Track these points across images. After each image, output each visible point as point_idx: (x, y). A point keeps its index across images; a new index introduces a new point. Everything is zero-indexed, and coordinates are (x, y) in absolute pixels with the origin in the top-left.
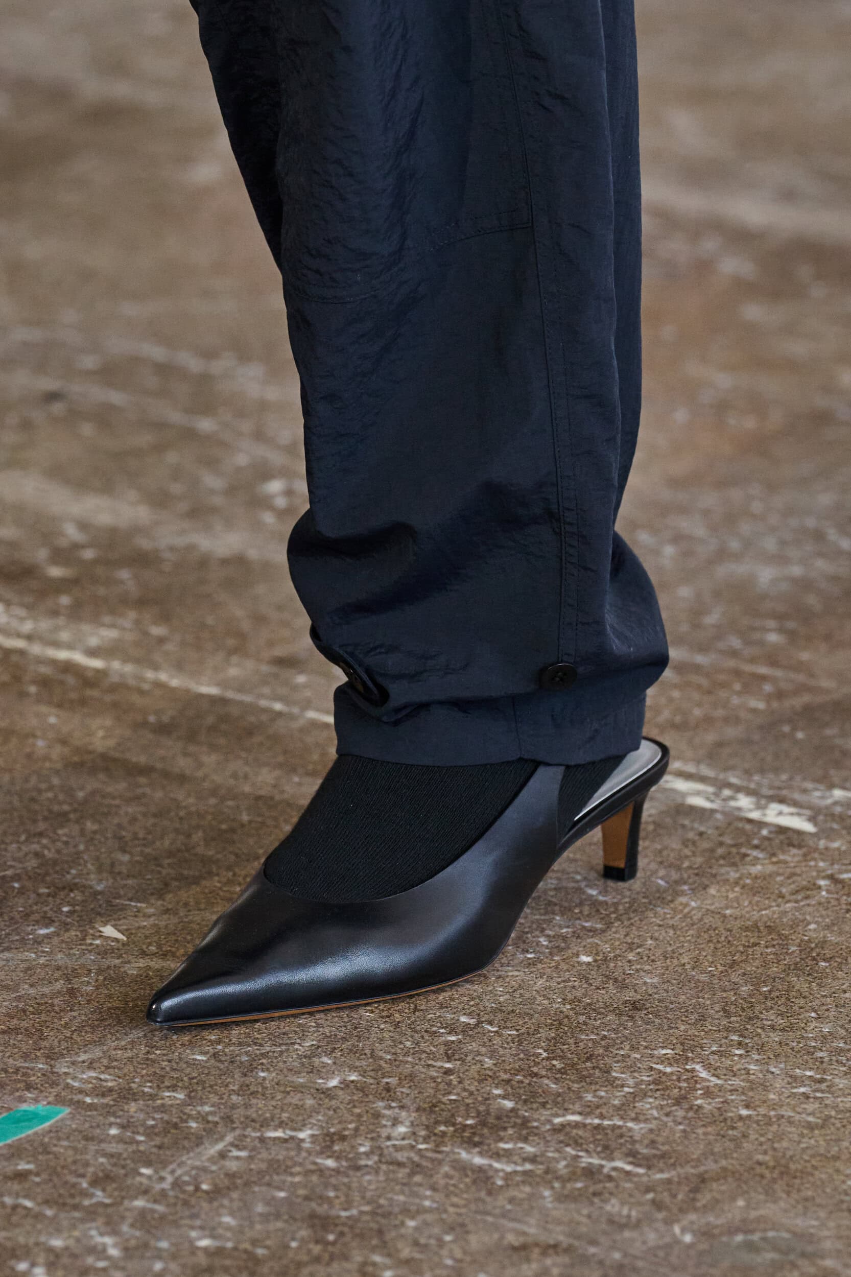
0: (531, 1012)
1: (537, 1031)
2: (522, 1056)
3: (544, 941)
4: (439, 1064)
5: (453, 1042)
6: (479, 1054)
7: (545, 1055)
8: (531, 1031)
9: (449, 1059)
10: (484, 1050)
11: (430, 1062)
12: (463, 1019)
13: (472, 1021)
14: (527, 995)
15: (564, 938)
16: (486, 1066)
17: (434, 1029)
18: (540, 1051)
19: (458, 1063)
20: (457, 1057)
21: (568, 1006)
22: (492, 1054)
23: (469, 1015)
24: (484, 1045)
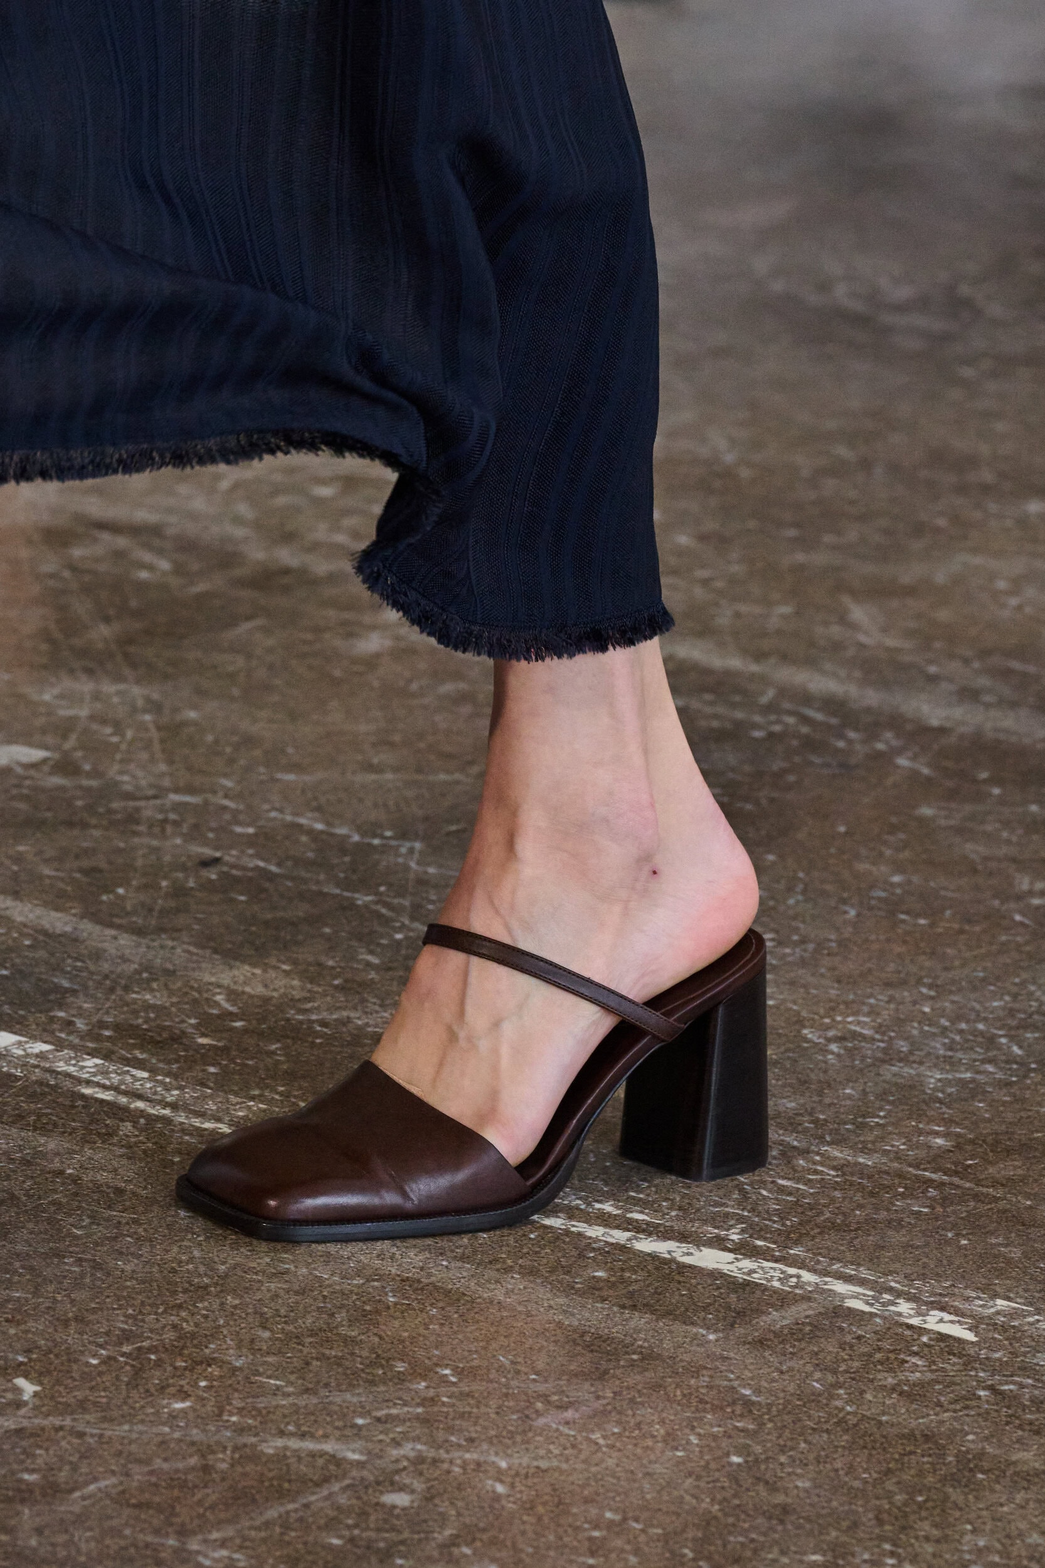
0: (679, 1511)
1: (683, 1531)
2: (667, 1555)
3: (694, 1440)
4: (581, 1559)
5: (596, 1538)
6: (622, 1551)
7: (691, 1555)
8: (679, 1530)
9: (592, 1554)
10: (628, 1547)
11: (573, 1557)
12: (609, 1515)
13: (618, 1518)
14: (676, 1493)
15: (715, 1437)
16: (630, 1564)
17: (578, 1523)
18: (686, 1551)
19: (602, 1559)
20: (601, 1552)
21: (717, 1507)
22: (637, 1552)
23: (615, 1511)
24: (629, 1542)
